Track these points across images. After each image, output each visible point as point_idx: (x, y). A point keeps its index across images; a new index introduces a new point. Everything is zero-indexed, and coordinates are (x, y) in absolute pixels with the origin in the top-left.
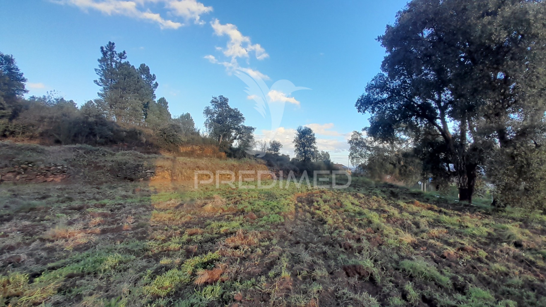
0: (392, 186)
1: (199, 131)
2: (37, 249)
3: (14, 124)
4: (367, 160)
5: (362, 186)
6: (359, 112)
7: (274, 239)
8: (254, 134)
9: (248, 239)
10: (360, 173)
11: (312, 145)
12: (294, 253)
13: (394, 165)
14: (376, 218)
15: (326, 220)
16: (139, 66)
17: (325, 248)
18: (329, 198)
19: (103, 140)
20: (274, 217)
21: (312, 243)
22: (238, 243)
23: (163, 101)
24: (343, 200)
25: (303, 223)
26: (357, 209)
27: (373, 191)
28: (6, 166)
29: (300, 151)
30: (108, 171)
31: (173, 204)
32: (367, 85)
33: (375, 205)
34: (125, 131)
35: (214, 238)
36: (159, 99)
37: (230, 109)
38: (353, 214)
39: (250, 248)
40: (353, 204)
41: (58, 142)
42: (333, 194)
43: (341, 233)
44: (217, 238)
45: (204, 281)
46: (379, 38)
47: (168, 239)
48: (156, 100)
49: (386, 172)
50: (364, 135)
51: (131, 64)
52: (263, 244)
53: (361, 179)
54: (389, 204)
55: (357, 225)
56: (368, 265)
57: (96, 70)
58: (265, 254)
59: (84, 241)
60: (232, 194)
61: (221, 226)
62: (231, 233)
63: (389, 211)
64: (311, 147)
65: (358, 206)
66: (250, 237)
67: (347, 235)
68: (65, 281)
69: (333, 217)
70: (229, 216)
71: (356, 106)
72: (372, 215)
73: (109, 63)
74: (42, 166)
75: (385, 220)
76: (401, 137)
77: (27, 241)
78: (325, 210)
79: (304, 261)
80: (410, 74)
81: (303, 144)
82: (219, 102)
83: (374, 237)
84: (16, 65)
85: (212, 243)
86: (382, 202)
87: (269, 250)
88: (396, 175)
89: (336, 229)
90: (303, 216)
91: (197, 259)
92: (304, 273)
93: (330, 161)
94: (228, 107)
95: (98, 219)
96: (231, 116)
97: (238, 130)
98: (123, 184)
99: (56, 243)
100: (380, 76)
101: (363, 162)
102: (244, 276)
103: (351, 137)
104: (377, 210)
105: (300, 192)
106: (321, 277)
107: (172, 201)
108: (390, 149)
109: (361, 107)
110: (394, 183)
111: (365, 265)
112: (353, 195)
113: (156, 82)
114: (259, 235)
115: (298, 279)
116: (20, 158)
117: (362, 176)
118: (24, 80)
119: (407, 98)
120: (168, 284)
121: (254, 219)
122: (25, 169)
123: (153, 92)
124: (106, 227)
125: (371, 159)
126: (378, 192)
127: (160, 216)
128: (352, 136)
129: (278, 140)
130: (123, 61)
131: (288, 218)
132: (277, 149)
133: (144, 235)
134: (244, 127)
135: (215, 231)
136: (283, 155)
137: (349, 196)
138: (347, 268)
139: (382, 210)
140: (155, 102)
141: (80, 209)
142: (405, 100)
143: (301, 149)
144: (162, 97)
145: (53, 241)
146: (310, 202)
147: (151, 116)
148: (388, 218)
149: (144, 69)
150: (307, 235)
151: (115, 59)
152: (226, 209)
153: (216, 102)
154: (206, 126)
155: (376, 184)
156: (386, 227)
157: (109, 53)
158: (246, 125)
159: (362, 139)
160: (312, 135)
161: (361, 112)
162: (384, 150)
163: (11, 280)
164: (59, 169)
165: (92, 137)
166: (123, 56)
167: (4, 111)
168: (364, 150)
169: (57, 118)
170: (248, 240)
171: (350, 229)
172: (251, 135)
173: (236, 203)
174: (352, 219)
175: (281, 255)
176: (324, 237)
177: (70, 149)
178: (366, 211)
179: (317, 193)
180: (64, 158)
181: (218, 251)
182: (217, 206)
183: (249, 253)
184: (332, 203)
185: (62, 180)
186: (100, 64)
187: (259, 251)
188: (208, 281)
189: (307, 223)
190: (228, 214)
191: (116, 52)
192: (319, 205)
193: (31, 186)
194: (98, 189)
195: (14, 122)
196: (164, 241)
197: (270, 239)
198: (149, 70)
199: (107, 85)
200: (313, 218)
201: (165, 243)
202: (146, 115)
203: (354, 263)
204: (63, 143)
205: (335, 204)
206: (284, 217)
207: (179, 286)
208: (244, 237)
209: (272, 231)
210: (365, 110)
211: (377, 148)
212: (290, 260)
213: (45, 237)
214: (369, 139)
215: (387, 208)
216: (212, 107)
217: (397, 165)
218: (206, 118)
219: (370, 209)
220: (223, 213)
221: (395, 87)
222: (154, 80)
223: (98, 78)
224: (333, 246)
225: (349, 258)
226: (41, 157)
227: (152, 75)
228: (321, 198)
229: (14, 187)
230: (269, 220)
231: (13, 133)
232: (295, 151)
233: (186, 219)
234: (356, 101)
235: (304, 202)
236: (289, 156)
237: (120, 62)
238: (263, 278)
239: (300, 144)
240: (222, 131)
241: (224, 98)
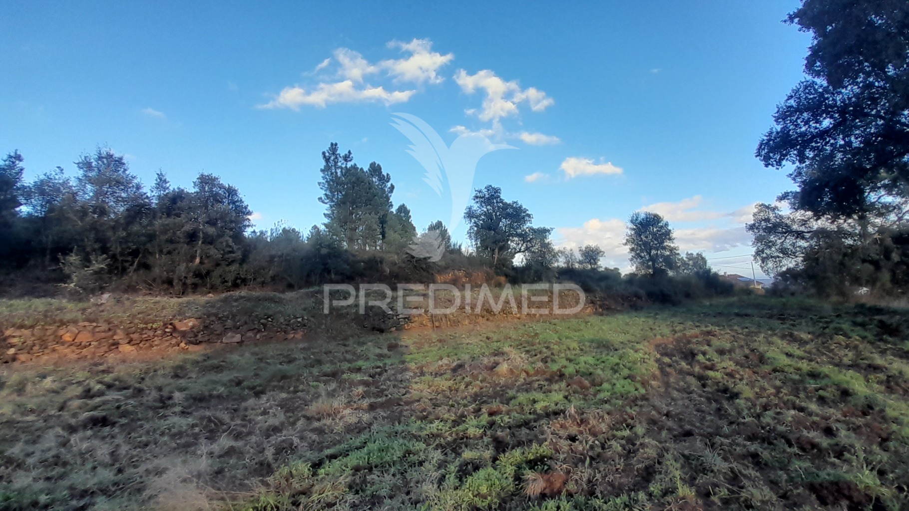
0: (879, 311)
1: (460, 246)
2: (305, 430)
3: (245, 269)
4: (800, 259)
5: (801, 317)
6: (767, 166)
7: (638, 426)
8: (550, 238)
9: (589, 423)
10: (786, 289)
11: (665, 244)
12: (686, 452)
13: (876, 264)
14: (859, 385)
15: (735, 390)
16: (369, 166)
17: (754, 447)
18: (728, 346)
19: (339, 277)
20: (623, 386)
21: (720, 436)
22: (574, 430)
23: (403, 209)
24: (762, 349)
25: (685, 395)
26: (805, 366)
27: (832, 326)
28: (246, 323)
29: (642, 257)
30: (353, 320)
31: (446, 365)
32: (776, 110)
33: (848, 356)
34: (363, 262)
35: (530, 421)
36: (397, 208)
37: (506, 203)
38: (797, 377)
39: (598, 440)
40: (788, 355)
41: (290, 287)
42: (734, 336)
43: (780, 417)
44: (535, 421)
45: (540, 491)
46: (791, 18)
47: (460, 420)
48: (394, 210)
49: (857, 281)
50: (785, 209)
51: (359, 166)
52: (619, 434)
53: (793, 300)
54: (883, 352)
55: (814, 399)
56: (867, 481)
57: (319, 184)
58: (629, 454)
59: (353, 420)
60: (533, 346)
61: (534, 401)
62: (556, 413)
63: (887, 366)
64: (664, 248)
65: (803, 359)
66: (593, 422)
67: (798, 422)
68: (353, 475)
69: (751, 384)
70: (540, 383)
71: (759, 155)
72: (848, 378)
73: (333, 171)
74: (282, 320)
75: (883, 388)
76: (883, 200)
77: (291, 420)
78: (728, 371)
79: (715, 469)
80: (879, 68)
81: (645, 244)
82: (487, 196)
83: (867, 425)
84: (240, 196)
85: (528, 428)
86: (865, 348)
87: (634, 445)
88: (883, 285)
89: (765, 408)
90: (682, 383)
91: (517, 454)
92: (724, 492)
93: (709, 270)
94: (502, 201)
95: (361, 389)
96: (508, 216)
97: (523, 237)
98: (372, 337)
99: (324, 422)
100: (806, 87)
101: (791, 265)
102: (606, 489)
103: (752, 218)
104: (854, 366)
105: (659, 337)
106: (762, 502)
107: (445, 361)
108: (858, 229)
109: (771, 155)
110: (883, 304)
111: (861, 482)
112: (783, 337)
113: (392, 185)
114: (606, 416)
115: (713, 503)
116: (259, 311)
117: (793, 294)
118: (249, 213)
119: (881, 118)
120: (485, 491)
121: (587, 389)
122: (264, 325)
123: (388, 198)
124: (373, 400)
125: (811, 257)
126: (846, 326)
127: (436, 383)
128: (755, 215)
129: (593, 244)
130: (349, 165)
131: (652, 387)
132: (594, 260)
133: (425, 414)
134: (533, 229)
135: (527, 409)
136: (606, 269)
137: (775, 339)
138: (817, 486)
139: (870, 366)
140: (392, 212)
141: (334, 375)
142: (880, 122)
143: (643, 255)
144: (401, 203)
145: (319, 420)
146: (690, 356)
147: (391, 235)
148: (888, 381)
149: (375, 169)
150: (703, 419)
151: (339, 164)
152: (532, 372)
153: (481, 198)
154: (470, 237)
155: (835, 310)
156: (891, 402)
157: (332, 158)
158: (535, 227)
159: (781, 217)
160: (662, 227)
161: (772, 165)
162: (841, 233)
163: (294, 472)
164: (299, 322)
165: (326, 274)
166: (349, 157)
167: (234, 255)
168: (789, 241)
169: (288, 255)
170: (589, 426)
171: (801, 409)
172: (546, 241)
173: (545, 361)
174: (797, 387)
175: (661, 456)
176: (744, 423)
177: (307, 294)
178: (827, 369)
179: (697, 337)
180: (303, 306)
181: (546, 443)
182: (517, 368)
183: (599, 450)
184: (738, 355)
185: (302, 336)
186: (323, 175)
187: (616, 446)
188: (545, 492)
189: (695, 396)
190: (538, 380)
191: (339, 154)
192: (709, 360)
193: (272, 346)
194: (345, 345)
195: (245, 266)
196: (456, 423)
197: (631, 427)
198: (380, 169)
199: (333, 201)
200: (704, 386)
201: (458, 426)
202: (383, 234)
203: (832, 478)
204: (296, 287)
205: (747, 357)
206: (644, 384)
207: (503, 495)
208: (582, 421)
209: (628, 409)
210: (781, 160)
211: (821, 233)
212: (683, 467)
213: (309, 414)
214: (800, 215)
215: (879, 361)
216: (476, 207)
217: (882, 263)
218: (469, 225)
219: (838, 365)
220: (529, 380)
221: (847, 102)
222: (388, 182)
223: (322, 193)
224: (770, 443)
225: (818, 468)
226: (279, 308)
227: (385, 175)
228: (709, 345)
229: (256, 349)
230: (616, 390)
231: (244, 281)
232: (631, 260)
233: (475, 390)
234: (757, 146)
235: (675, 356)
236: (618, 269)
237: (346, 167)
238: (642, 496)
239: (638, 245)
240: (495, 242)
241: (494, 188)
